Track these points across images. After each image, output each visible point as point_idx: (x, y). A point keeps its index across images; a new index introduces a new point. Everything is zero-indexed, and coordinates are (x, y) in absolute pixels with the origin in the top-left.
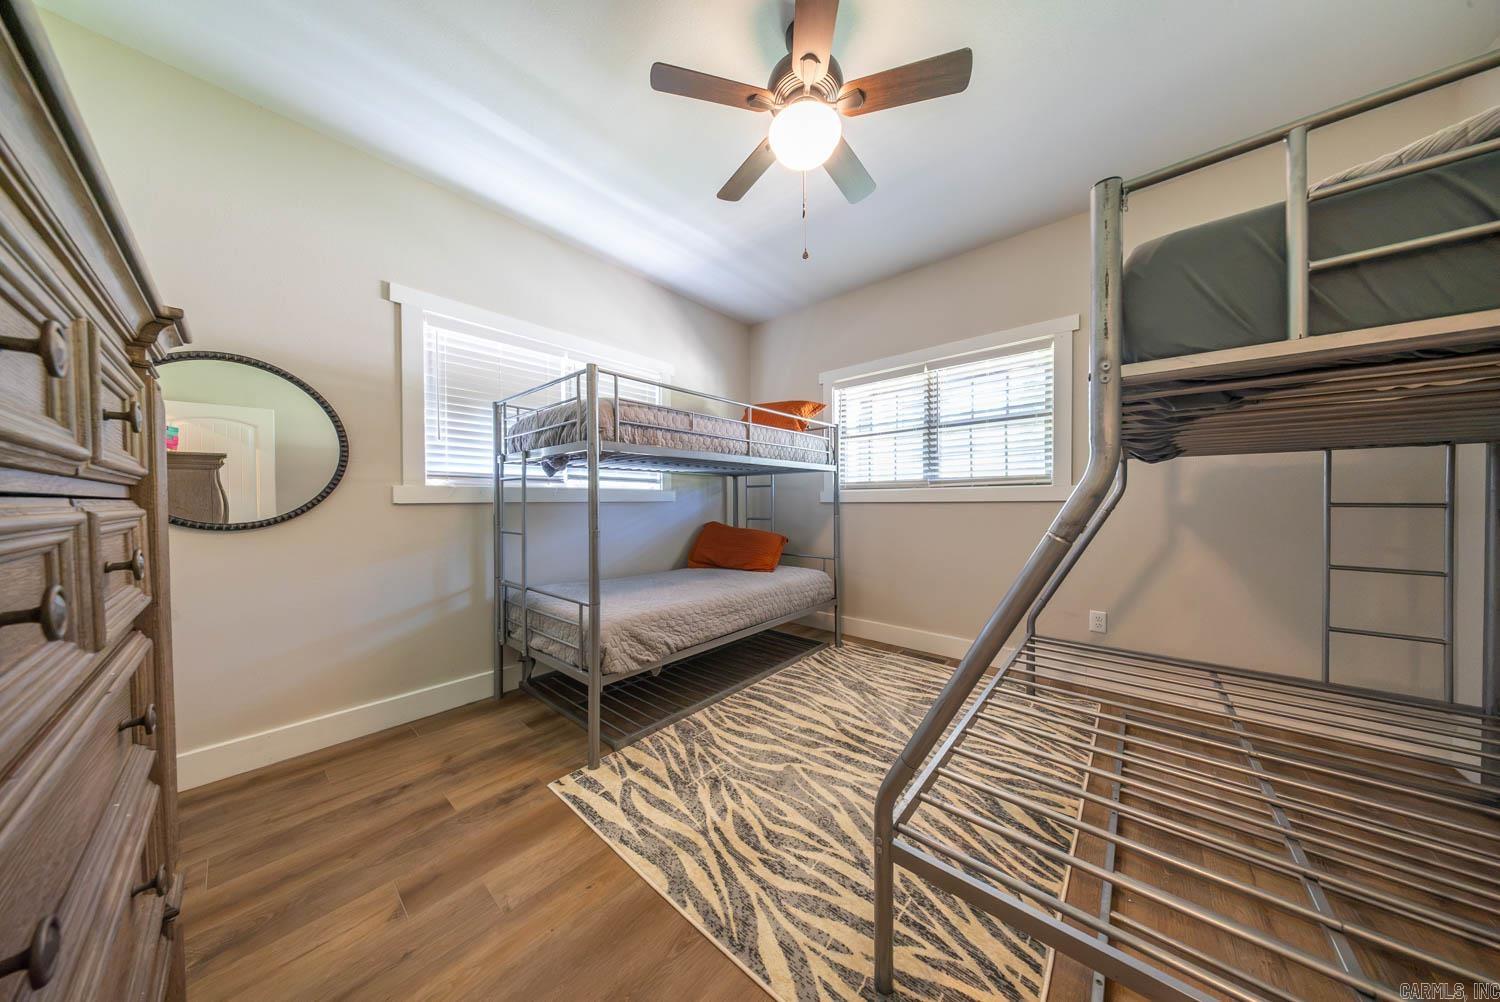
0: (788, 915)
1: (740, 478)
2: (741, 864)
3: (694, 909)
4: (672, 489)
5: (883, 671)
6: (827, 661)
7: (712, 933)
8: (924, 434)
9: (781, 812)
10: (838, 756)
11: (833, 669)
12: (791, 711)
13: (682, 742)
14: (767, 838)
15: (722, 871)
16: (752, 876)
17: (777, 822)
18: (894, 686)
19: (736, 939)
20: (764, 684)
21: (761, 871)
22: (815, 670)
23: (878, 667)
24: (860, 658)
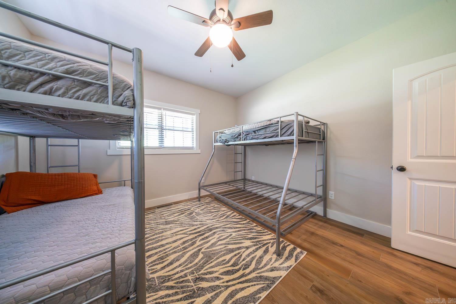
0: (262, 267)
1: (37, 139)
2: (244, 276)
3: (262, 294)
5: (165, 215)
7: (269, 289)
8: (159, 131)
9: (225, 260)
10: (203, 239)
12: (167, 243)
13: (158, 291)
14: (234, 267)
15: (247, 282)
16: (249, 274)
17: (228, 262)
19: (271, 282)
21: (247, 271)
23: (161, 215)
24: (150, 216)
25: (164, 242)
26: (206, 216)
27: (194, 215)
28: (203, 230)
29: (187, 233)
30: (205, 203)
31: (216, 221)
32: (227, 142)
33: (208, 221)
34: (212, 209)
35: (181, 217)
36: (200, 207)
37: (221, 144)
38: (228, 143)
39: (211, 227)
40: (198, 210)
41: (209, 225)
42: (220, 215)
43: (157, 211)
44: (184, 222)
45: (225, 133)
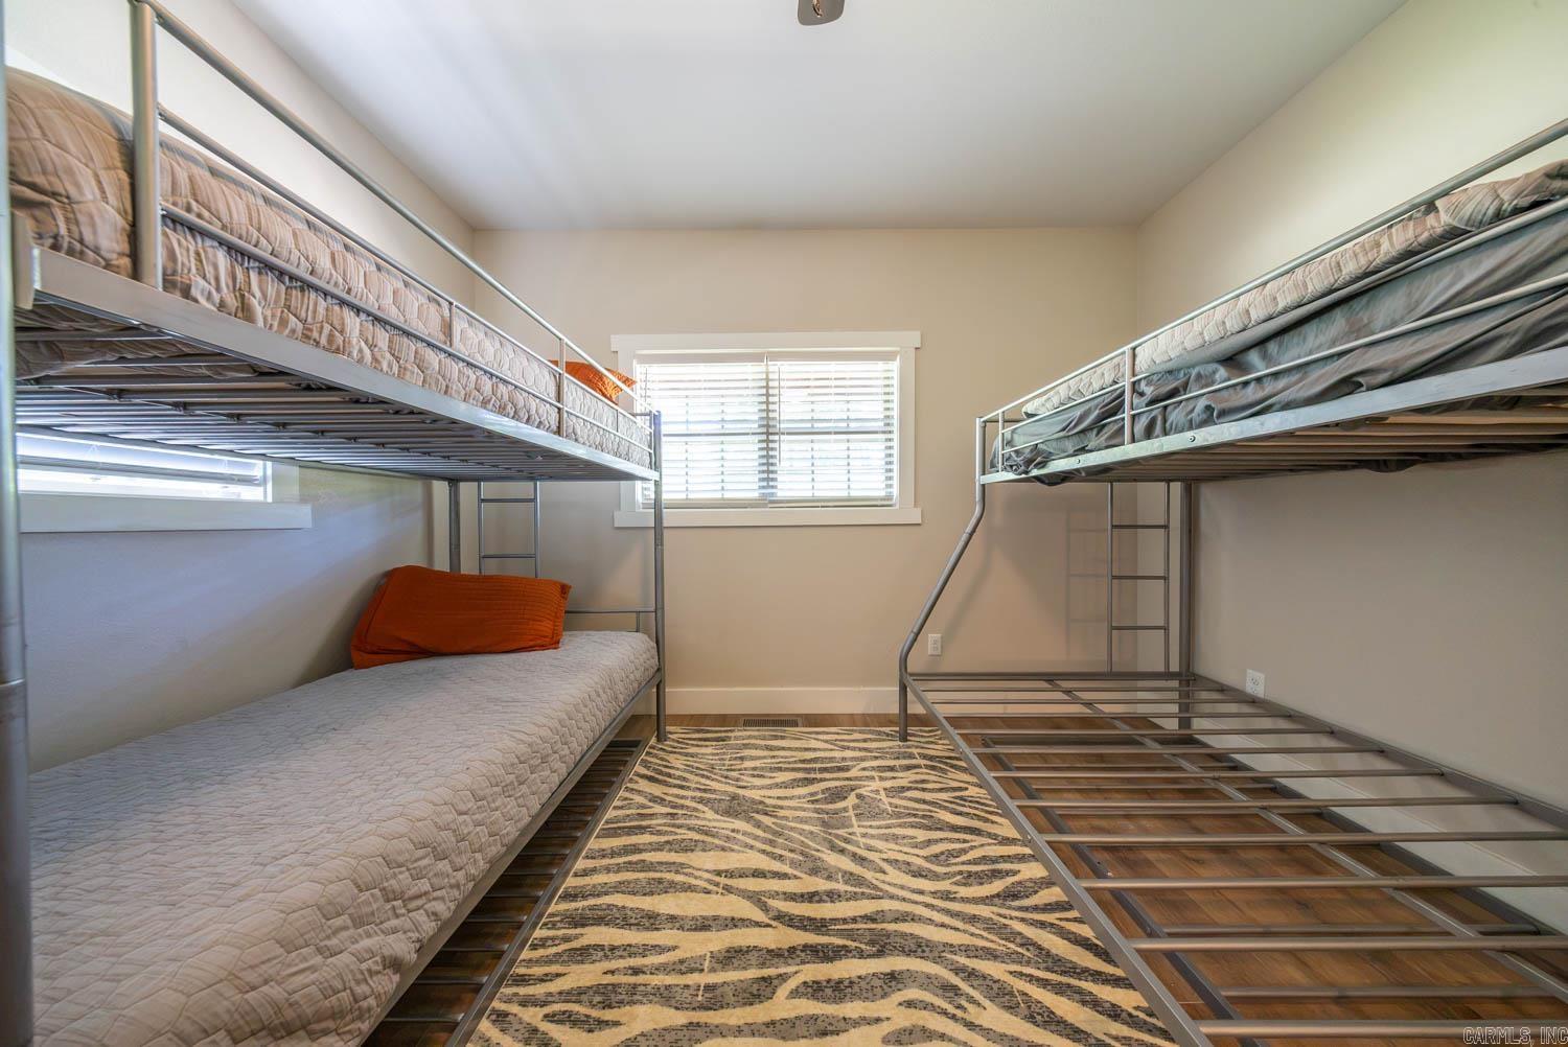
1: (463, 486)
4: (303, 500)
5: (748, 764)
6: (661, 773)
8: (760, 441)
11: (682, 787)
12: (672, 918)
18: (777, 786)
20: (585, 873)
22: (654, 799)
23: (736, 758)
24: (703, 750)
25: (665, 904)
26: (895, 838)
27: (845, 809)
28: (845, 921)
29: (772, 903)
30: (925, 757)
31: (934, 894)
32: (1039, 459)
33: (895, 876)
34: (945, 808)
35: (792, 798)
36: (892, 769)
37: (1011, 476)
38: (1042, 464)
39: (892, 927)
40: (876, 785)
41: (886, 905)
42: (975, 862)
43: (736, 738)
44: (792, 829)
45: (1030, 416)
